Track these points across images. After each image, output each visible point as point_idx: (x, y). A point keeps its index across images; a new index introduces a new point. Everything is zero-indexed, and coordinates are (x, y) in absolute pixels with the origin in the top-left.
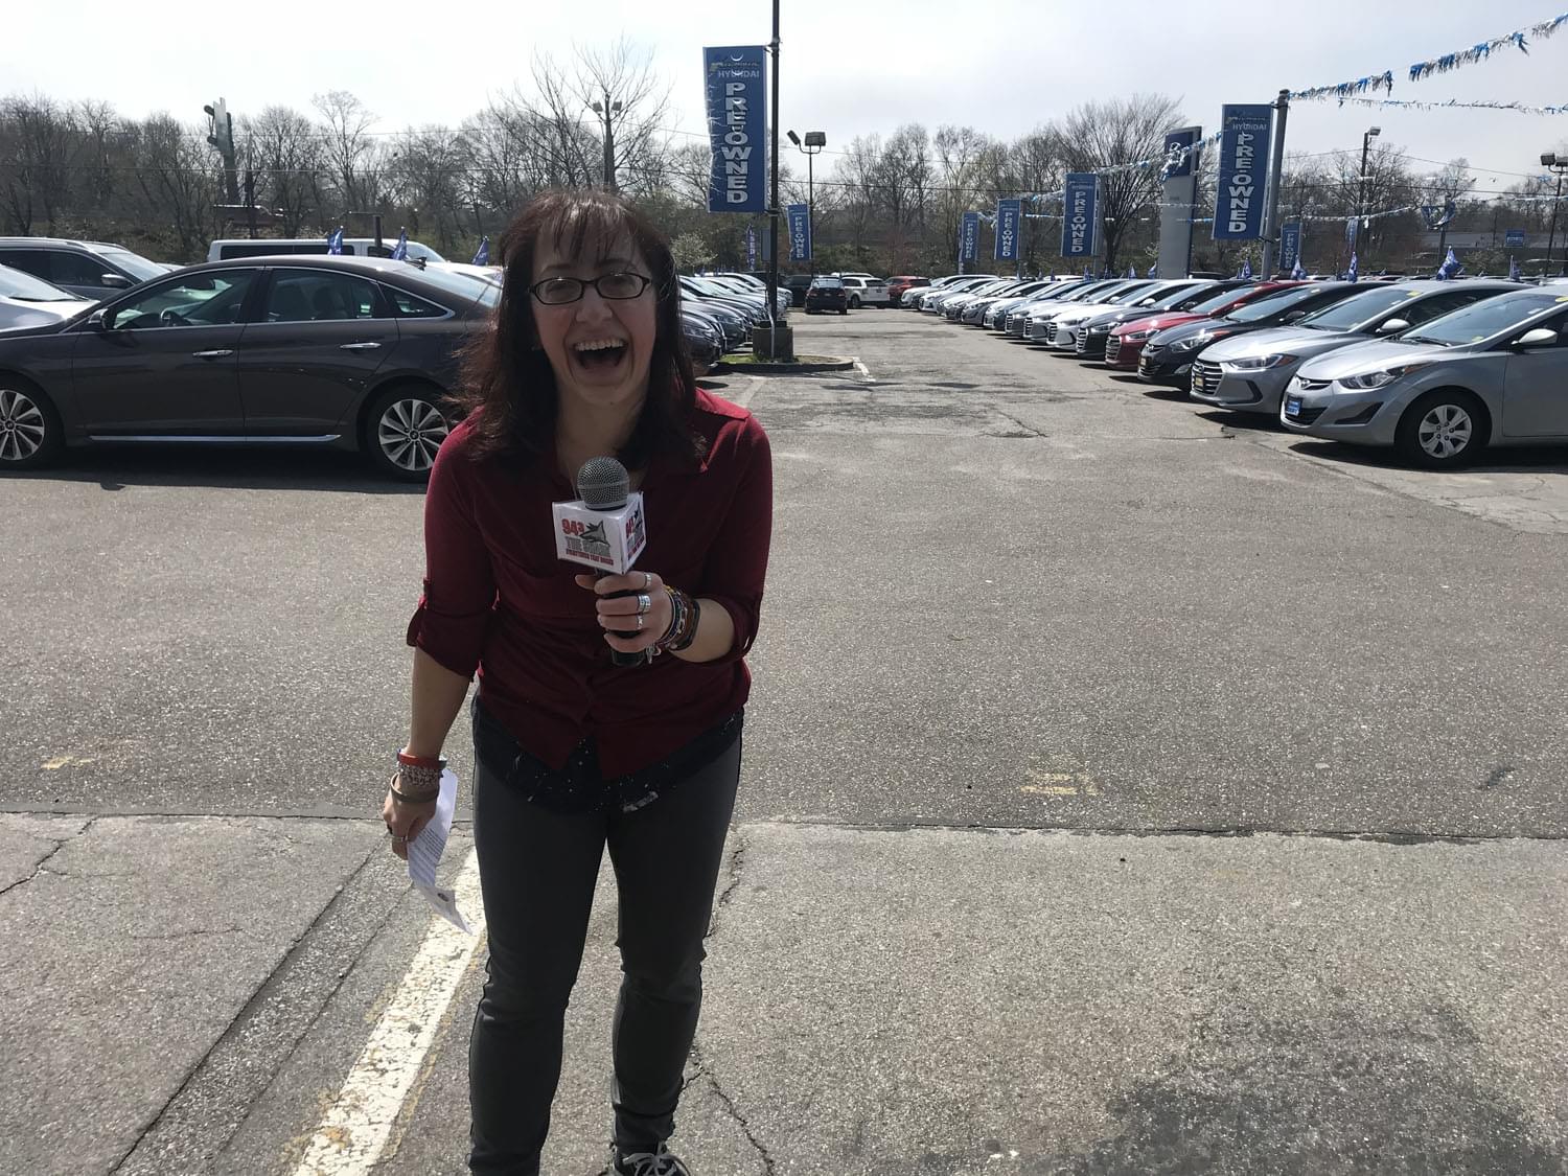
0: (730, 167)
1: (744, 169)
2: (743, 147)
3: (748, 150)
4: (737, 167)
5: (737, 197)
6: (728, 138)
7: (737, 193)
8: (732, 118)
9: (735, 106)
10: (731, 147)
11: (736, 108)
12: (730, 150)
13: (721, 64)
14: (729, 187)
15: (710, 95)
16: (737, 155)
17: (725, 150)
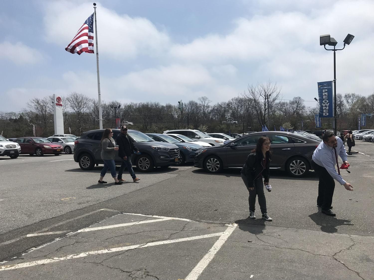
0: (324, 108)
1: (327, 108)
2: (327, 103)
3: (329, 104)
4: (326, 108)
5: (326, 114)
6: (324, 101)
7: (326, 113)
8: (324, 97)
9: (325, 94)
10: (324, 103)
11: (325, 95)
12: (324, 104)
13: (321, 86)
14: (324, 112)
15: (319, 92)
16: (326, 105)
17: (323, 104)
